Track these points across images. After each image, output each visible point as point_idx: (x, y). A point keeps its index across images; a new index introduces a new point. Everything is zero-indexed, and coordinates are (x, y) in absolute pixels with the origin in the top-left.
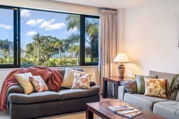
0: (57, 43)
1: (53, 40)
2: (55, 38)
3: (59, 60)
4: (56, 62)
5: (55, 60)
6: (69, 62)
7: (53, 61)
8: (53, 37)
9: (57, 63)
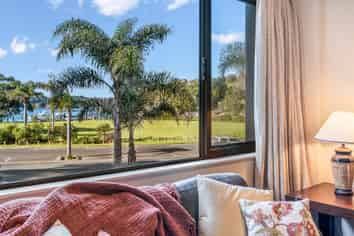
0: (17, 91)
1: (6, 82)
2: (11, 79)
3: (21, 126)
4: (14, 132)
5: (11, 128)
6: (45, 131)
7: (7, 130)
8: (7, 76)
9: (17, 134)
